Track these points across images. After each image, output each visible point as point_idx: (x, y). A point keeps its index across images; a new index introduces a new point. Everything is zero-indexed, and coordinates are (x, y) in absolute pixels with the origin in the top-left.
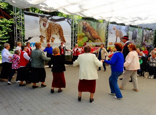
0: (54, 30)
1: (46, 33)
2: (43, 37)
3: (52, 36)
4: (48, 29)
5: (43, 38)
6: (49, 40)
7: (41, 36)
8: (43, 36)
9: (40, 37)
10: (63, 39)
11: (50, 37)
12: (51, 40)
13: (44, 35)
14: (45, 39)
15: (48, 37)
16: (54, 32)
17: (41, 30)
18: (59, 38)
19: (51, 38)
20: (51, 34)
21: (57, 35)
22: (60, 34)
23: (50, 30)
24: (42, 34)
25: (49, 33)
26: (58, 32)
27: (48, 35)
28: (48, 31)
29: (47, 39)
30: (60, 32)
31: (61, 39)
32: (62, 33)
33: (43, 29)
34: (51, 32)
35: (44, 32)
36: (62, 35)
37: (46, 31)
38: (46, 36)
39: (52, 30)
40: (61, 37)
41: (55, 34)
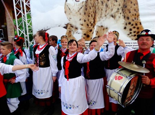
0: (107, 6)
1: (81, 17)
2: (73, 27)
3: (98, 24)
4: (86, 6)
5: (73, 29)
6: (90, 34)
7: (67, 25)
8: (73, 24)
10: (136, 30)
11: (93, 25)
12: (95, 33)
13: (77, 21)
14: (79, 31)
15: (88, 25)
16: (104, 9)
17: (68, 10)
18: (124, 26)
19: (96, 27)
20: (94, 19)
21: (115, 19)
22: (125, 15)
23: (92, 7)
24: (69, 19)
25: (89, 16)
26: (118, 9)
27: (86, 20)
28: (86, 9)
29: (84, 31)
30: (128, 7)
31: (130, 28)
32: (135, 10)
33: (73, 6)
34: (95, 11)
35: (76, 13)
36: (134, 19)
37: (81, 9)
38: (82, 23)
39: (99, 7)
40: (131, 24)
41: (108, 16)
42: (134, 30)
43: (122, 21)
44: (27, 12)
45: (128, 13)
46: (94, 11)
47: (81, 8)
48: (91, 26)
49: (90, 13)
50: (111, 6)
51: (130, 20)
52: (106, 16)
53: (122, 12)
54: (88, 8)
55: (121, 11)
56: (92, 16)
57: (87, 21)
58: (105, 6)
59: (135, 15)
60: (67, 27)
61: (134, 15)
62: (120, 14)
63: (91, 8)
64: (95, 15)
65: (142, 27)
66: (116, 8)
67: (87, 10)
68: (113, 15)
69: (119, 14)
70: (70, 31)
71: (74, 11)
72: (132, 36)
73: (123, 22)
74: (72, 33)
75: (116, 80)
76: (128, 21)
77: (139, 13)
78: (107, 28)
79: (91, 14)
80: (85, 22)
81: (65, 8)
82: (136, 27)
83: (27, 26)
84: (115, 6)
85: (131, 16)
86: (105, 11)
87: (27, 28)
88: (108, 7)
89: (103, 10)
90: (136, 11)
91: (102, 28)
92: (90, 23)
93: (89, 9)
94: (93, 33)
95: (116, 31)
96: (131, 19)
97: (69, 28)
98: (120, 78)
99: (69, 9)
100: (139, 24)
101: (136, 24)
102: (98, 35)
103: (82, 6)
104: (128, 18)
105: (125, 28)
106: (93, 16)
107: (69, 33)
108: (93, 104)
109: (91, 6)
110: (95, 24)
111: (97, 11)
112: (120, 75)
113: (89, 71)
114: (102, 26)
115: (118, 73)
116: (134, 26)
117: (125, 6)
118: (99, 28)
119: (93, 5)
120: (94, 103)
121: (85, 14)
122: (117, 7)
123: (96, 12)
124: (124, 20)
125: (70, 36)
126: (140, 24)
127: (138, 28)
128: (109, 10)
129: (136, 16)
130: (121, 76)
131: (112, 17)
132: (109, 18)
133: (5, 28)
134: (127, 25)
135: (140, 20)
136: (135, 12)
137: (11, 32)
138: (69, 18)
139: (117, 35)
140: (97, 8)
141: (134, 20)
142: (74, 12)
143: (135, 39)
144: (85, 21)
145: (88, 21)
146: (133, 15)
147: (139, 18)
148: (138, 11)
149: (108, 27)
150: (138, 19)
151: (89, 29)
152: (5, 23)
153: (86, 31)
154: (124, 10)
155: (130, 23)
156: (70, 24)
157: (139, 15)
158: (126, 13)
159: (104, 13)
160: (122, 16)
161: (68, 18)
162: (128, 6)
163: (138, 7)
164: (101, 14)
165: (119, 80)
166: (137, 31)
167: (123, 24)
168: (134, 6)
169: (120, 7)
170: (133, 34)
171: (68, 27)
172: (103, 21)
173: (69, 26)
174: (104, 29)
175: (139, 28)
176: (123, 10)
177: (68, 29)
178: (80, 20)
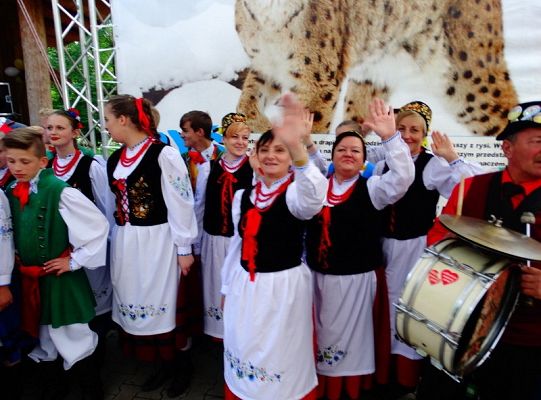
0: (388, 9)
1: (294, 46)
3: (354, 73)
4: (313, 7)
5: (264, 90)
6: (325, 109)
7: (243, 74)
8: (266, 71)
9: (237, 83)
10: (488, 98)
11: (337, 76)
12: (341, 106)
15: (317, 76)
16: (378, 22)
18: (446, 83)
19: (345, 85)
20: (342, 55)
21: (414, 57)
22: (452, 43)
23: (335, 10)
24: (252, 54)
25: (323, 45)
26: (429, 22)
27: (313, 57)
28: (314, 19)
29: (304, 97)
30: (467, 16)
31: (467, 93)
32: (490, 27)
33: (267, 8)
34: (347, 28)
35: (278, 31)
36: (483, 59)
37: (296, 20)
38: (295, 70)
39: (358, 12)
40: (473, 79)
41: (392, 46)
42: (481, 99)
43: (440, 66)
44: (99, 23)
45: (463, 36)
46: (343, 28)
47: (296, 14)
48: (329, 80)
49: (326, 35)
50: (402, 10)
51: (470, 64)
52: (383, 44)
53: (443, 35)
54: (322, 16)
55: (437, 29)
56: (333, 44)
57: (315, 62)
58: (380, 10)
59: (490, 45)
60: (242, 83)
61: (486, 44)
62: (437, 38)
63: (332, 14)
64: (345, 43)
65: (510, 88)
66: (420, 19)
67: (318, 23)
68: (411, 43)
69: (432, 41)
70: (253, 98)
71: (268, 23)
72: (475, 119)
73: (444, 71)
74: (260, 103)
75: (433, 283)
76: (461, 67)
77: (502, 38)
78: (385, 90)
79: (330, 37)
80: (309, 66)
81: (236, 12)
82: (492, 87)
83: (99, 74)
84: (417, 12)
85: (475, 50)
86: (381, 27)
87: (100, 82)
88: (394, 12)
89: (375, 23)
90: (493, 31)
91: (370, 89)
92: (327, 69)
93: (324, 17)
94: (334, 106)
95: (420, 103)
96: (472, 58)
97: (250, 86)
98: (449, 278)
99: (253, 16)
100: (502, 77)
101: (492, 80)
102: (352, 114)
103: (298, 9)
104: (463, 56)
105: (451, 91)
106: (338, 43)
107: (250, 103)
108: (336, 358)
109: (331, 8)
110: (343, 73)
111: (353, 26)
112: (448, 268)
113: (329, 244)
114: (368, 83)
115: (440, 258)
116: (484, 83)
117: (453, 12)
118: (359, 90)
119: (337, 5)
120: (340, 357)
121: (308, 35)
122: (424, 16)
123: (350, 30)
124: (447, 63)
125: (254, 114)
126: (507, 77)
127: (497, 94)
128: (397, 23)
129: (493, 50)
130: (453, 270)
131: (404, 50)
132: (394, 55)
133: (18, 79)
134: (459, 81)
135: (505, 63)
136: (490, 36)
137: (41, 94)
138: (249, 50)
139: (424, 117)
140: (352, 15)
141: (485, 63)
142: (269, 29)
143: (485, 130)
144: (308, 61)
145: (320, 60)
146: (482, 45)
147: (503, 55)
148: (499, 31)
149: (390, 85)
150: (497, 61)
151: (321, 90)
152: (18, 61)
153: (309, 99)
154: (448, 28)
155: (468, 75)
156: (255, 73)
157: (503, 47)
158: (455, 37)
159: (379, 34)
160: (441, 46)
161: (246, 51)
162: (464, 14)
163: (499, 18)
164: (367, 40)
165: (445, 283)
166: (493, 103)
167: (445, 75)
168: (485, 12)
169: (435, 16)
170: (478, 113)
171: (246, 83)
172: (374, 63)
173: (250, 77)
174: (374, 94)
175: (502, 94)
176: (445, 25)
177: (245, 89)
178: (291, 57)
